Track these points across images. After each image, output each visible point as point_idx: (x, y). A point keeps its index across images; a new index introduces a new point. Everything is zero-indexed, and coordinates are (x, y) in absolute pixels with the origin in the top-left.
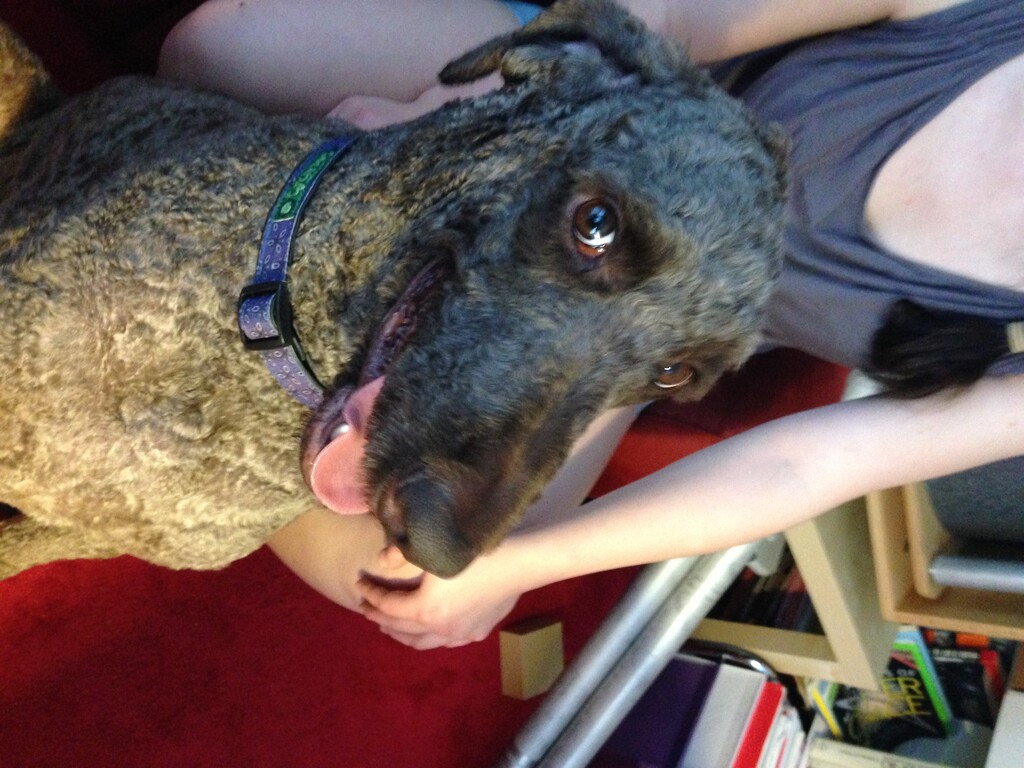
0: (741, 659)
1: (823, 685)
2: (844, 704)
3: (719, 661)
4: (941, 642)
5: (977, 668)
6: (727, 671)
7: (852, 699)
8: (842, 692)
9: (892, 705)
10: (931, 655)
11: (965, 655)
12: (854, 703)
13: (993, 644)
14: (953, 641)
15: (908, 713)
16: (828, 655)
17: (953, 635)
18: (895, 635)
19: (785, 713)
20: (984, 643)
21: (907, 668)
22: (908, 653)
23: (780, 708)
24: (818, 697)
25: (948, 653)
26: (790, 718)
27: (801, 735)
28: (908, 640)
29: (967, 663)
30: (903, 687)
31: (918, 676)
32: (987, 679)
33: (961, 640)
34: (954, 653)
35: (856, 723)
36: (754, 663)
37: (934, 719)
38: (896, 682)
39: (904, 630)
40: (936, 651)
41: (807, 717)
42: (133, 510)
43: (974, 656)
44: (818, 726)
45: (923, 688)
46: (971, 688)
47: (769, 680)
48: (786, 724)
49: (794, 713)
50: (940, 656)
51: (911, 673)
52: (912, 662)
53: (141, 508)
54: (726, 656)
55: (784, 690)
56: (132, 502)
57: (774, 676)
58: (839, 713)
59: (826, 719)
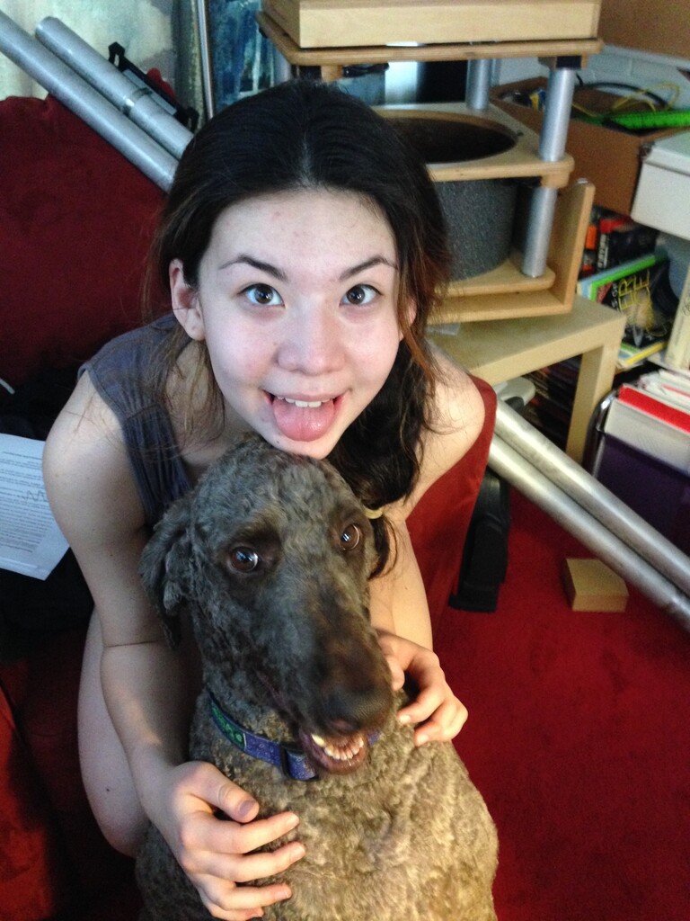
0: (600, 416)
1: (622, 355)
2: (638, 340)
3: (602, 433)
4: (591, 261)
5: (613, 236)
6: (609, 428)
7: (635, 332)
8: (628, 340)
9: (640, 301)
10: (603, 270)
11: (602, 244)
12: (638, 330)
13: (595, 221)
14: (591, 252)
15: (648, 289)
16: (598, 351)
17: (587, 251)
18: (584, 299)
19: (644, 387)
20: (594, 229)
21: (611, 288)
22: (599, 289)
23: (640, 390)
24: (632, 359)
25: (600, 257)
26: (648, 382)
27: (663, 373)
28: (589, 289)
29: (609, 243)
30: (627, 292)
31: (617, 282)
32: (621, 228)
33: (591, 245)
34: (601, 251)
35: (654, 330)
36: (604, 405)
37: (653, 269)
38: (622, 298)
39: (580, 292)
40: (600, 265)
41: (649, 367)
42: (441, 876)
43: (603, 238)
44: (656, 359)
45: (627, 278)
46: (629, 240)
47: (617, 396)
48: (652, 386)
49: (644, 379)
50: (603, 263)
51: (615, 287)
52: (606, 286)
53: (439, 869)
54: (598, 428)
55: (626, 386)
56: (434, 874)
57: (615, 392)
58: (645, 344)
59: (651, 353)
